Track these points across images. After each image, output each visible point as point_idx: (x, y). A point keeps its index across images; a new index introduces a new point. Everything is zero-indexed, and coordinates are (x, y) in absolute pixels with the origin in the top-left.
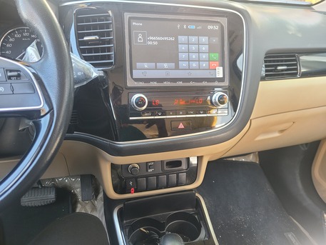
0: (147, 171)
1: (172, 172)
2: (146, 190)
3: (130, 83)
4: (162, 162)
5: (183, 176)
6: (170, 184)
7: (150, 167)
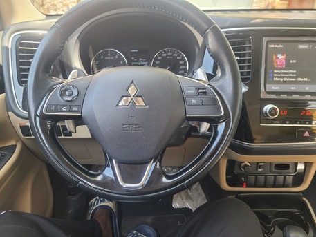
0: (257, 170)
1: (280, 174)
2: (254, 187)
3: (263, 96)
4: (271, 163)
5: (290, 179)
6: (276, 184)
7: (260, 167)
